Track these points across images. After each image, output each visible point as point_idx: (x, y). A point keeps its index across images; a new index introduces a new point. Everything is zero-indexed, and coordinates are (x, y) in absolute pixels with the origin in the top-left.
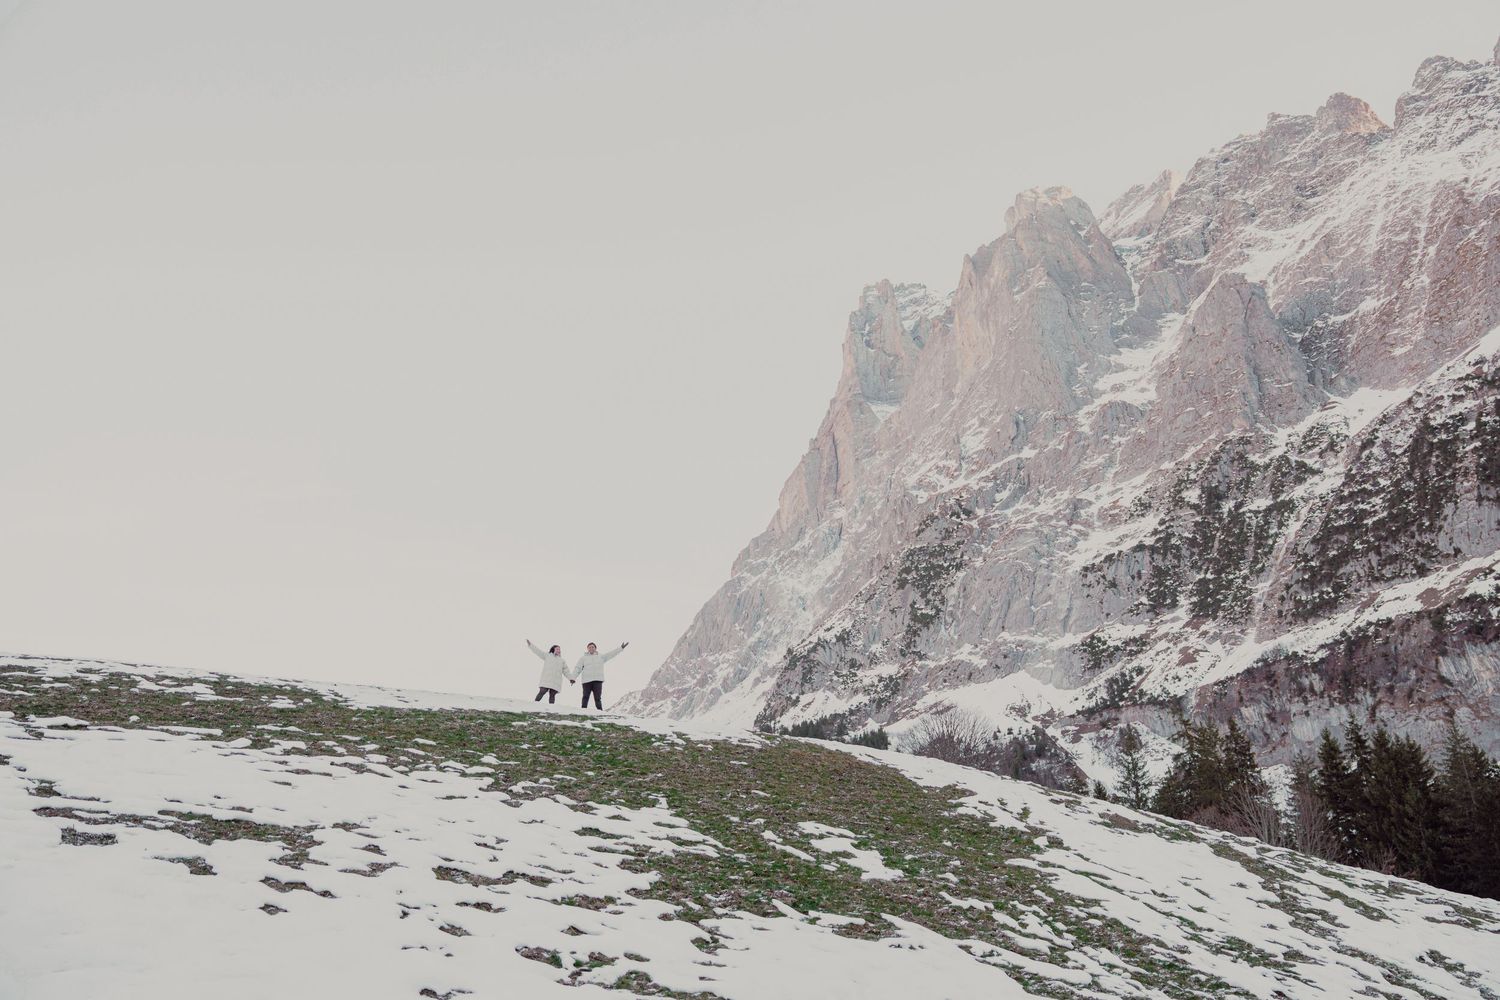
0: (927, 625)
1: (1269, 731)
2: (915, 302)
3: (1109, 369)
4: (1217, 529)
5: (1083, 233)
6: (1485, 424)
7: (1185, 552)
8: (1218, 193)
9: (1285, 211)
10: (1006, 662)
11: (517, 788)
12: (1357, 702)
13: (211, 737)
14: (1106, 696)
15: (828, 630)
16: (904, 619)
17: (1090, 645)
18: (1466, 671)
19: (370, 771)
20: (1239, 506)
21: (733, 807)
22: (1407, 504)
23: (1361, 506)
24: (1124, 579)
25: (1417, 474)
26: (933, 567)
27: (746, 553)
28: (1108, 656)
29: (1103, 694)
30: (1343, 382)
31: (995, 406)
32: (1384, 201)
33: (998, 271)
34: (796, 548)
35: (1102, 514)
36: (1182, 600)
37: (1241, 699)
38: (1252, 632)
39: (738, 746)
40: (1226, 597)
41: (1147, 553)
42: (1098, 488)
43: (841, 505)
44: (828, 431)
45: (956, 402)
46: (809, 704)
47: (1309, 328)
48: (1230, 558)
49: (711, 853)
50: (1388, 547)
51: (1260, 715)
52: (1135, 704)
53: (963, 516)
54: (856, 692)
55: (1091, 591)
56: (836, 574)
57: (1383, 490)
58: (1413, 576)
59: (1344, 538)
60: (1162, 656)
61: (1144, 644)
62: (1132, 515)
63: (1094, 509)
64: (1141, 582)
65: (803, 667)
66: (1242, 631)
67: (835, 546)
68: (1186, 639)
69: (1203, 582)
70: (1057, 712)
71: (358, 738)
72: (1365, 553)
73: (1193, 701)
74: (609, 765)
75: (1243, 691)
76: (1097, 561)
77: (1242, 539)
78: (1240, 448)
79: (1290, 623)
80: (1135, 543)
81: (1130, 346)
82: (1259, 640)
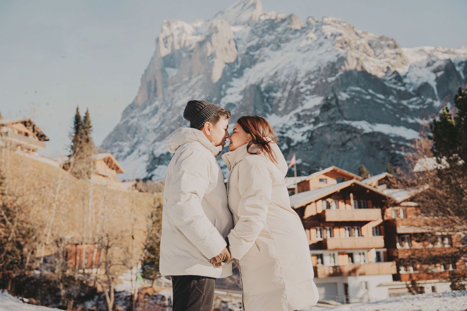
3: (230, 87)
32: (288, 66)
43: (157, 100)
65: (158, 160)
67: (156, 113)
81: (236, 78)
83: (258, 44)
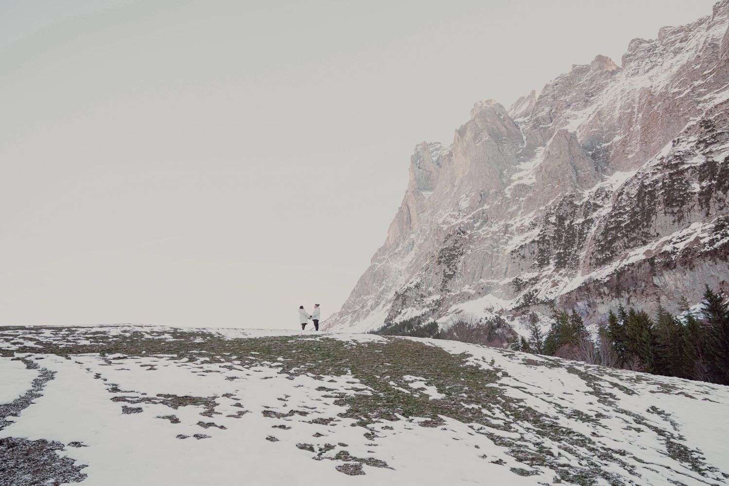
0: (450, 279)
1: (588, 311)
2: (437, 149)
3: (516, 171)
4: (564, 232)
5: (502, 117)
6: (666, 183)
7: (551, 242)
8: (554, 98)
9: (582, 103)
10: (483, 291)
11: (292, 371)
12: (622, 297)
13: (173, 358)
14: (523, 302)
15: (411, 283)
16: (441, 276)
17: (516, 282)
18: (663, 281)
19: (234, 369)
20: (571, 222)
21: (377, 371)
22: (637, 217)
23: (619, 219)
24: (528, 255)
25: (640, 205)
26: (451, 255)
27: (376, 254)
28: (523, 286)
29: (522, 301)
30: (609, 170)
31: (472, 189)
32: (620, 97)
33: (469, 135)
34: (396, 251)
35: (518, 229)
36: (551, 261)
37: (577, 299)
38: (580, 272)
39: (377, 344)
40: (568, 259)
41: (536, 244)
42: (515, 219)
43: (413, 233)
44: (406, 203)
45: (456, 188)
46: (406, 313)
47: (594, 149)
48: (570, 243)
49: (369, 393)
50: (631, 234)
51: (585, 305)
52: (535, 304)
53: (462, 234)
54: (424, 307)
55: (515, 260)
56: (412, 261)
57: (628, 212)
58: (641, 245)
59: (614, 232)
60: (545, 284)
61: (537, 280)
62: (529, 229)
63: (514, 228)
64: (535, 256)
65: (402, 299)
66: (576, 272)
67: (412, 249)
68: (554, 277)
69: (559, 254)
70: (504, 310)
71: (229, 354)
72: (622, 238)
73: (558, 301)
74: (327, 357)
75: (577, 296)
76: (517, 248)
77: (574, 235)
78: (570, 199)
79: (595, 268)
80: (531, 240)
81: (524, 161)
82: (582, 275)
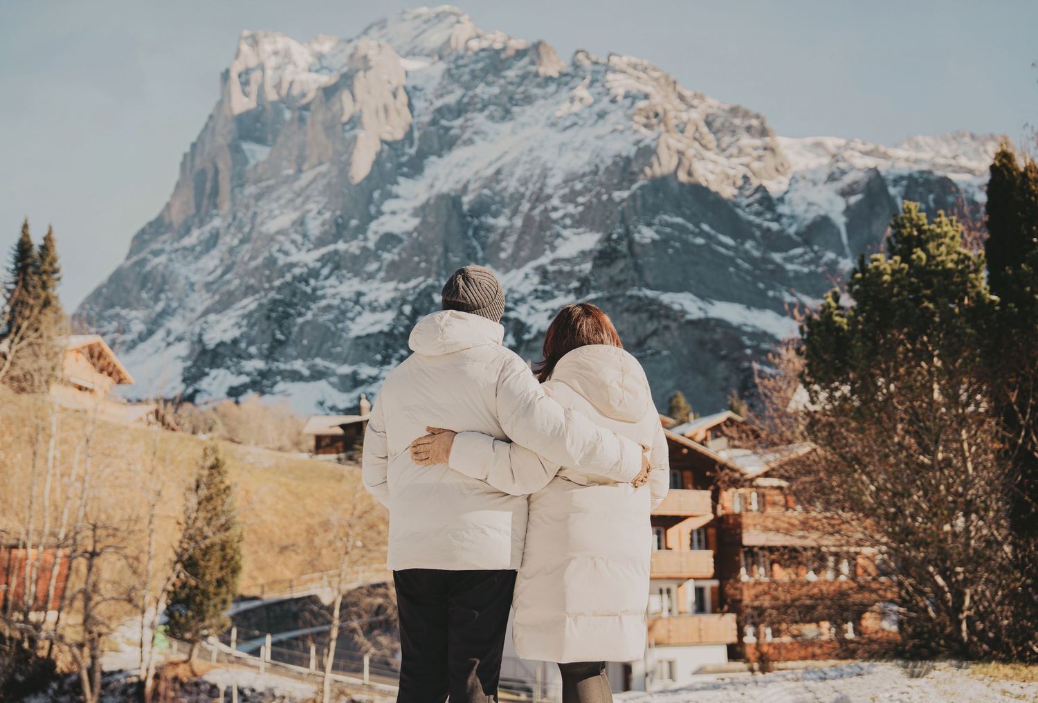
0: (281, 345)
3: (391, 196)
15: (224, 331)
16: (268, 338)
26: (286, 312)
31: (327, 204)
41: (384, 335)
42: (371, 284)
43: (218, 216)
47: (480, 219)
55: (358, 348)
62: (382, 309)
63: (367, 299)
64: (379, 348)
65: (212, 355)
67: (214, 248)
76: (363, 334)
80: (380, 328)
81: (406, 177)
83: (459, 102)
